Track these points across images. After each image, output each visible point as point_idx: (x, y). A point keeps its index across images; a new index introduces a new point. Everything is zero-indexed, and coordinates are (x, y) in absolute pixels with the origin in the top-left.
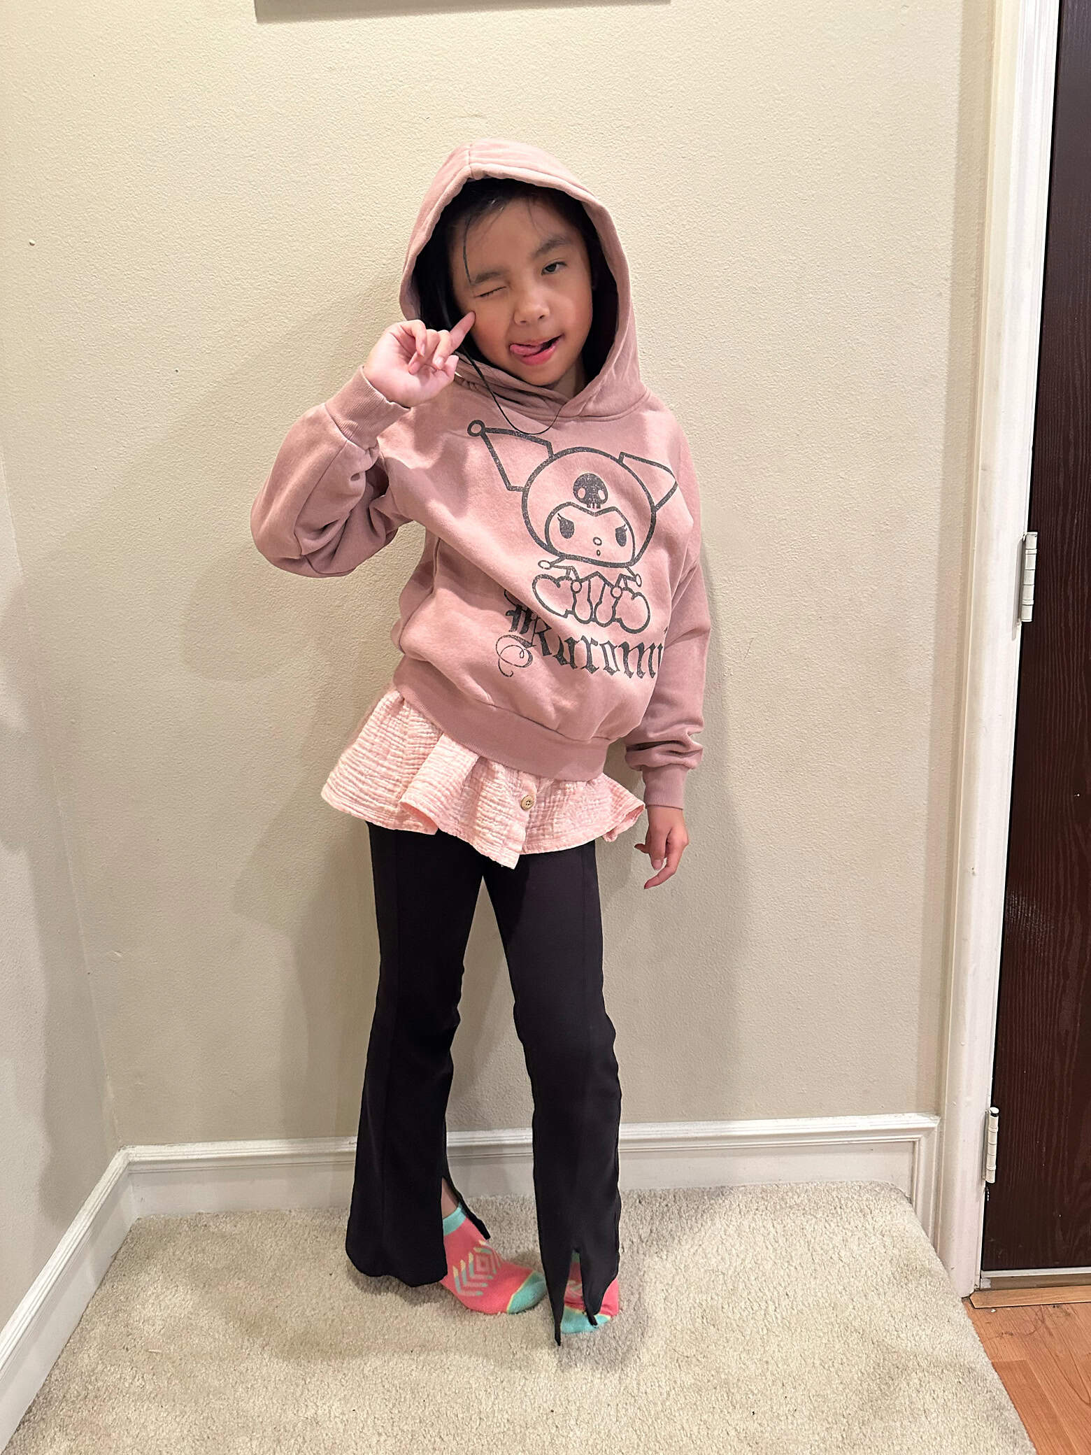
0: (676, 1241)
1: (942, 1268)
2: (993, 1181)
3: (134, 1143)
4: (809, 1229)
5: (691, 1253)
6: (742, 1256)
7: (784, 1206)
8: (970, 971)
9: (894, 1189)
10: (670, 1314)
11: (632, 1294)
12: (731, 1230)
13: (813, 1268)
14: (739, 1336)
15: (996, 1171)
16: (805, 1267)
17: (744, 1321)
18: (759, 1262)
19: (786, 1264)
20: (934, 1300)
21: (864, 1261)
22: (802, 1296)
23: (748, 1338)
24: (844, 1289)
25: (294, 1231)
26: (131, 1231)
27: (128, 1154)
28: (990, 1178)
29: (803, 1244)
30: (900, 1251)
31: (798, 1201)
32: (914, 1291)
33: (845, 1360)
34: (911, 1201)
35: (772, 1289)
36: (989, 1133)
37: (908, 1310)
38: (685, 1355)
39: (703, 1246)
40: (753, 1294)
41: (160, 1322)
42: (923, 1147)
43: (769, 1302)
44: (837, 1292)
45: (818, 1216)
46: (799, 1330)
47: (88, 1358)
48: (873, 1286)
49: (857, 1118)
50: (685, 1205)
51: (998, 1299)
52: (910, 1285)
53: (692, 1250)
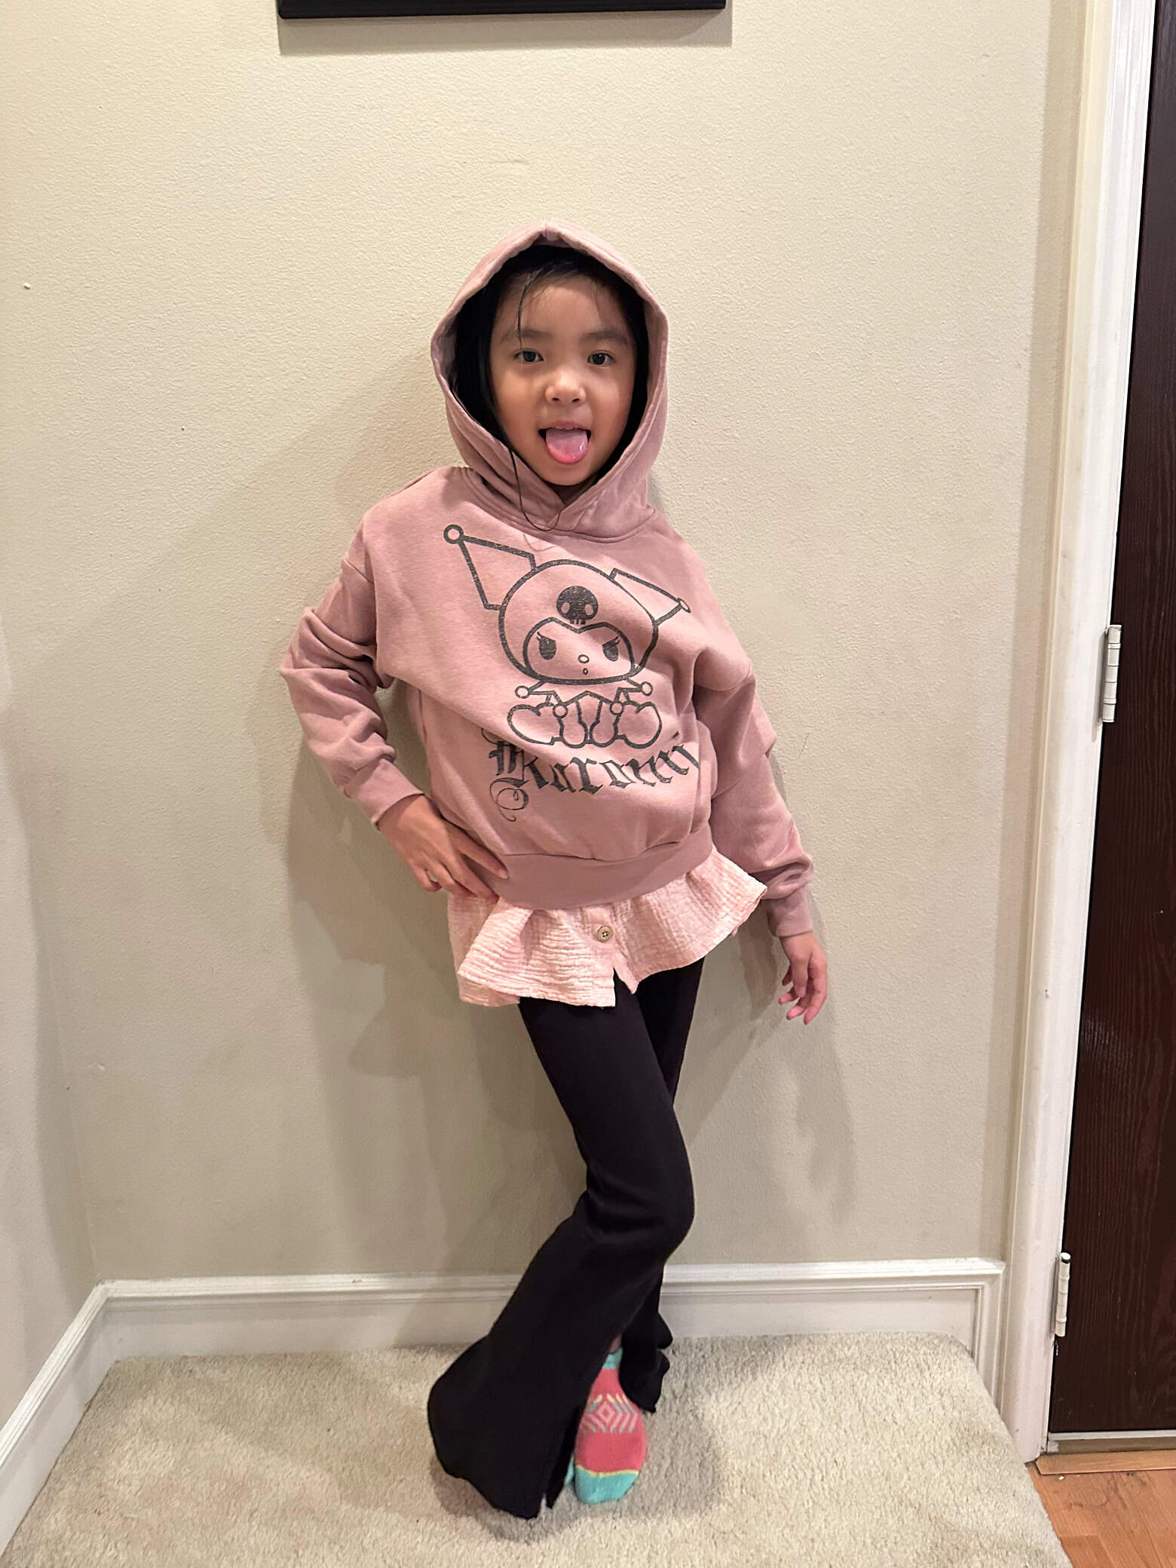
0: (713, 1398)
1: (1006, 1432)
2: (1062, 1334)
3: (113, 1278)
4: (860, 1387)
5: (730, 1412)
6: (786, 1417)
7: (833, 1360)
8: (1042, 1103)
9: (953, 1341)
10: (705, 1482)
11: (663, 1458)
12: (775, 1386)
13: (864, 1431)
14: (782, 1508)
15: (1067, 1323)
16: (855, 1429)
17: (787, 1491)
18: (805, 1423)
19: (835, 1427)
20: (998, 1471)
21: (921, 1424)
22: (852, 1463)
23: (791, 1511)
24: (899, 1455)
25: (289, 1379)
26: (107, 1375)
27: (107, 1290)
28: (1060, 1331)
29: (853, 1403)
30: (960, 1413)
31: (849, 1354)
32: (976, 1461)
33: (899, 1538)
34: (972, 1355)
35: (819, 1455)
36: (1060, 1282)
37: (969, 1482)
38: (722, 1529)
39: (744, 1404)
40: (798, 1461)
41: (137, 1482)
42: (986, 1296)
43: (817, 1471)
44: (890, 1460)
45: (871, 1372)
46: (848, 1503)
47: (56, 1521)
48: (930, 1453)
49: (914, 1261)
50: (723, 1357)
51: (1069, 1465)
52: (971, 1453)
53: (730, 1408)
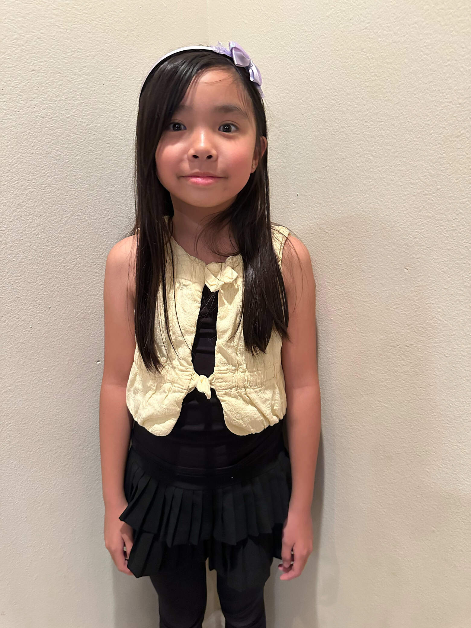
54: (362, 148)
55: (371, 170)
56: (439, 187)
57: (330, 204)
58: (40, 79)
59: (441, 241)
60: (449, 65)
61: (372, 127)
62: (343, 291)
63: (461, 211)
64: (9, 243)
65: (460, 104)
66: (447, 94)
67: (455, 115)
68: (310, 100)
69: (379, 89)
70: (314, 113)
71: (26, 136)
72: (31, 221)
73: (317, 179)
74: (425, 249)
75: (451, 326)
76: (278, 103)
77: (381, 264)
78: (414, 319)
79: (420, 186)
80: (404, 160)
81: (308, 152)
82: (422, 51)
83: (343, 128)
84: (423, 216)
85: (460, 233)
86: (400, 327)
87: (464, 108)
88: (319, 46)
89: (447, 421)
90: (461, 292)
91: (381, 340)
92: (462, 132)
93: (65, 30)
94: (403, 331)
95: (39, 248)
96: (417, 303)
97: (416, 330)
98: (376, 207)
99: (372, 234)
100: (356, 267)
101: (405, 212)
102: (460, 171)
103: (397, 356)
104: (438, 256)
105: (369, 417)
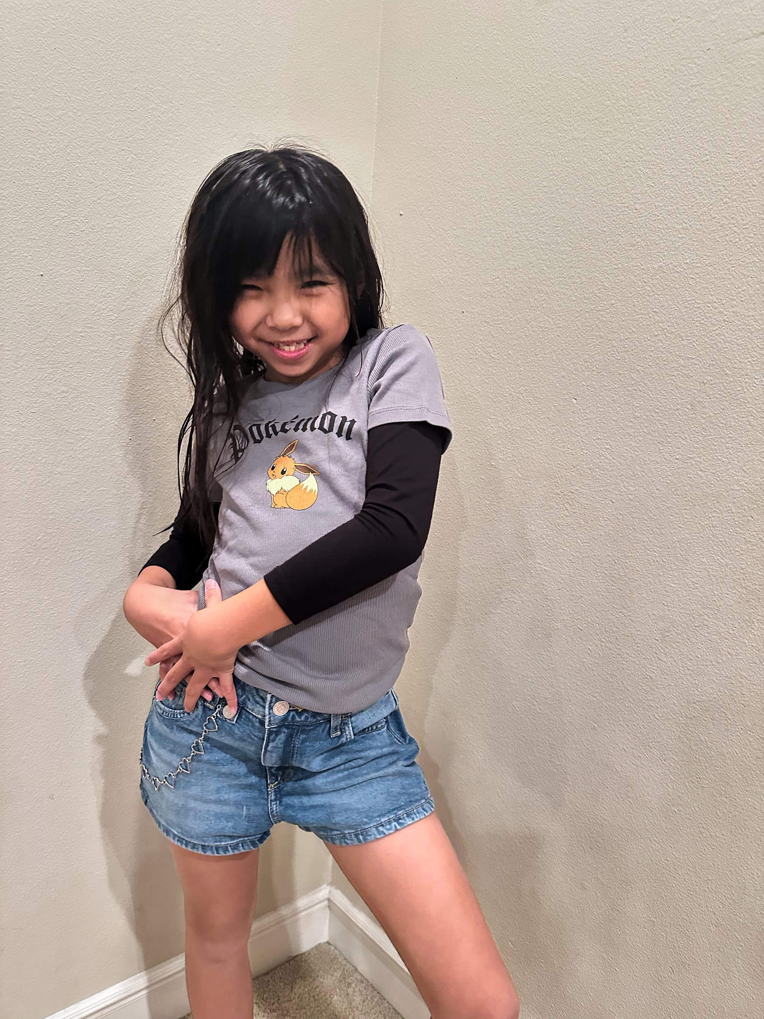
3: (338, 887)
27: (330, 892)
54: (535, 256)
55: (544, 282)
56: (613, 302)
57: (498, 322)
58: (173, 155)
59: (613, 365)
60: (627, 166)
61: (547, 232)
62: (506, 429)
63: (634, 329)
64: (117, 335)
65: (636, 210)
66: (624, 199)
67: (631, 222)
68: (484, 199)
69: (557, 190)
70: (487, 214)
71: (151, 217)
72: (144, 313)
73: (485, 293)
74: (595, 375)
75: (619, 465)
76: (449, 202)
77: (549, 395)
78: (580, 459)
79: (594, 301)
80: (579, 270)
81: (477, 261)
82: (601, 150)
83: (517, 232)
84: (595, 336)
85: (632, 355)
86: (565, 469)
87: (640, 214)
88: (496, 139)
89: (612, 583)
90: (631, 424)
91: (544, 486)
92: (637, 241)
93: (207, 103)
94: (568, 474)
95: (150, 346)
96: (585, 439)
97: (582, 472)
98: (547, 326)
99: (541, 359)
100: (522, 398)
101: (577, 332)
102: (635, 283)
103: (561, 506)
104: (608, 383)
105: (527, 584)
